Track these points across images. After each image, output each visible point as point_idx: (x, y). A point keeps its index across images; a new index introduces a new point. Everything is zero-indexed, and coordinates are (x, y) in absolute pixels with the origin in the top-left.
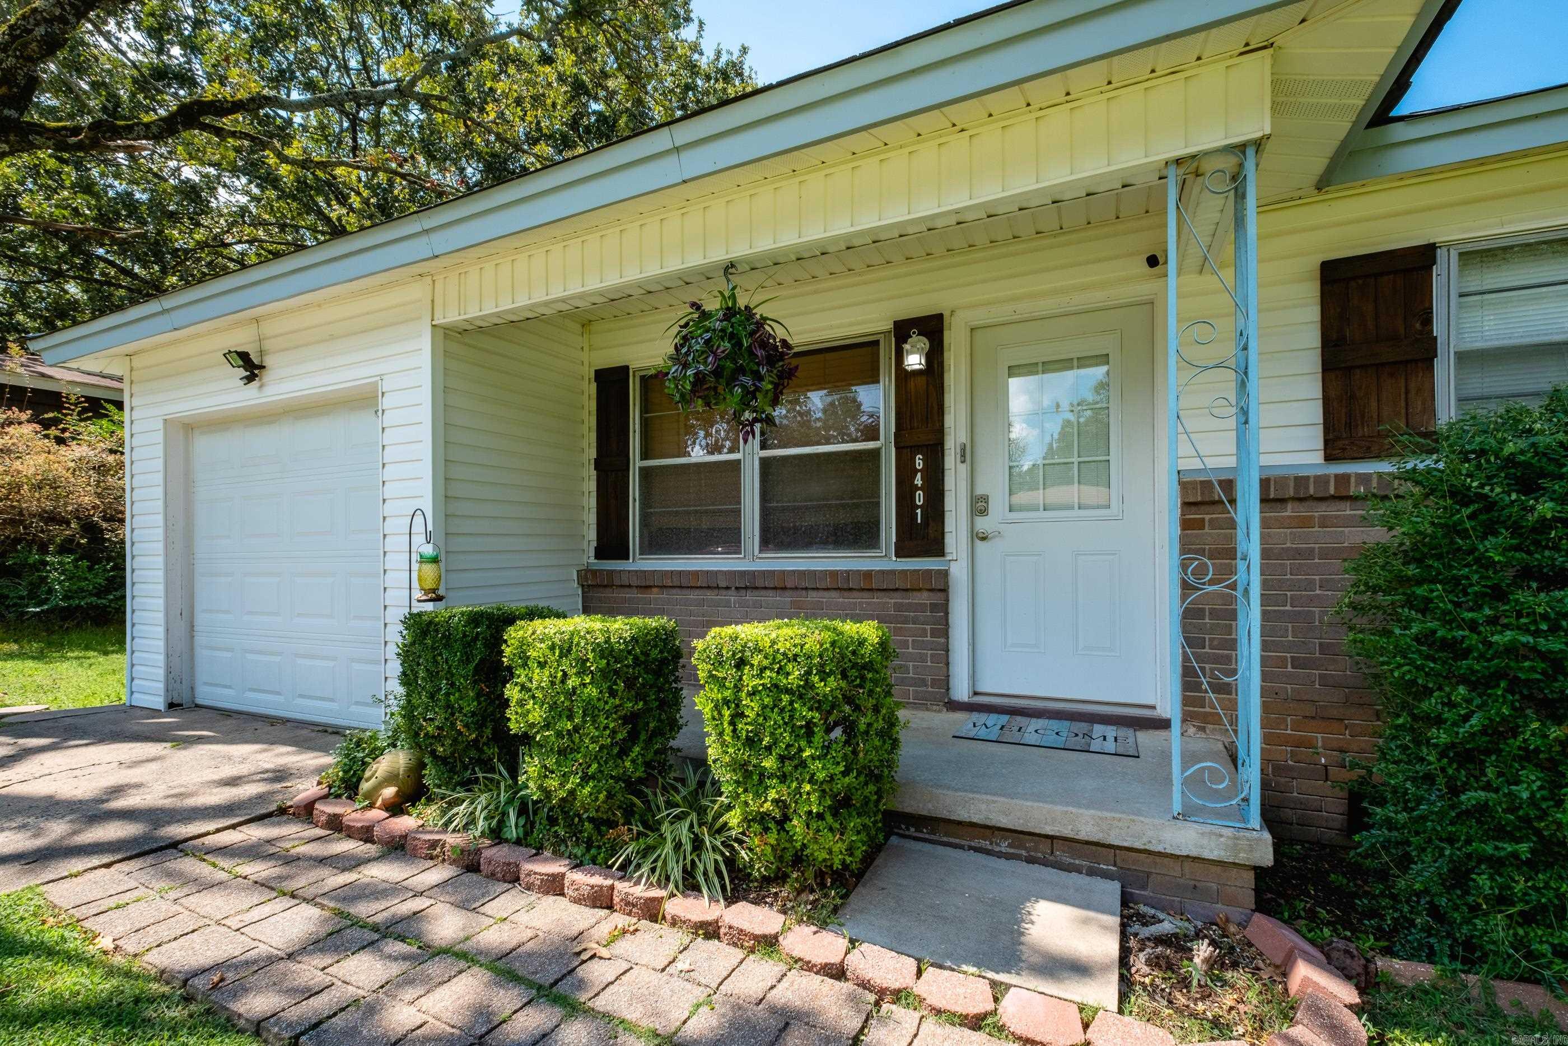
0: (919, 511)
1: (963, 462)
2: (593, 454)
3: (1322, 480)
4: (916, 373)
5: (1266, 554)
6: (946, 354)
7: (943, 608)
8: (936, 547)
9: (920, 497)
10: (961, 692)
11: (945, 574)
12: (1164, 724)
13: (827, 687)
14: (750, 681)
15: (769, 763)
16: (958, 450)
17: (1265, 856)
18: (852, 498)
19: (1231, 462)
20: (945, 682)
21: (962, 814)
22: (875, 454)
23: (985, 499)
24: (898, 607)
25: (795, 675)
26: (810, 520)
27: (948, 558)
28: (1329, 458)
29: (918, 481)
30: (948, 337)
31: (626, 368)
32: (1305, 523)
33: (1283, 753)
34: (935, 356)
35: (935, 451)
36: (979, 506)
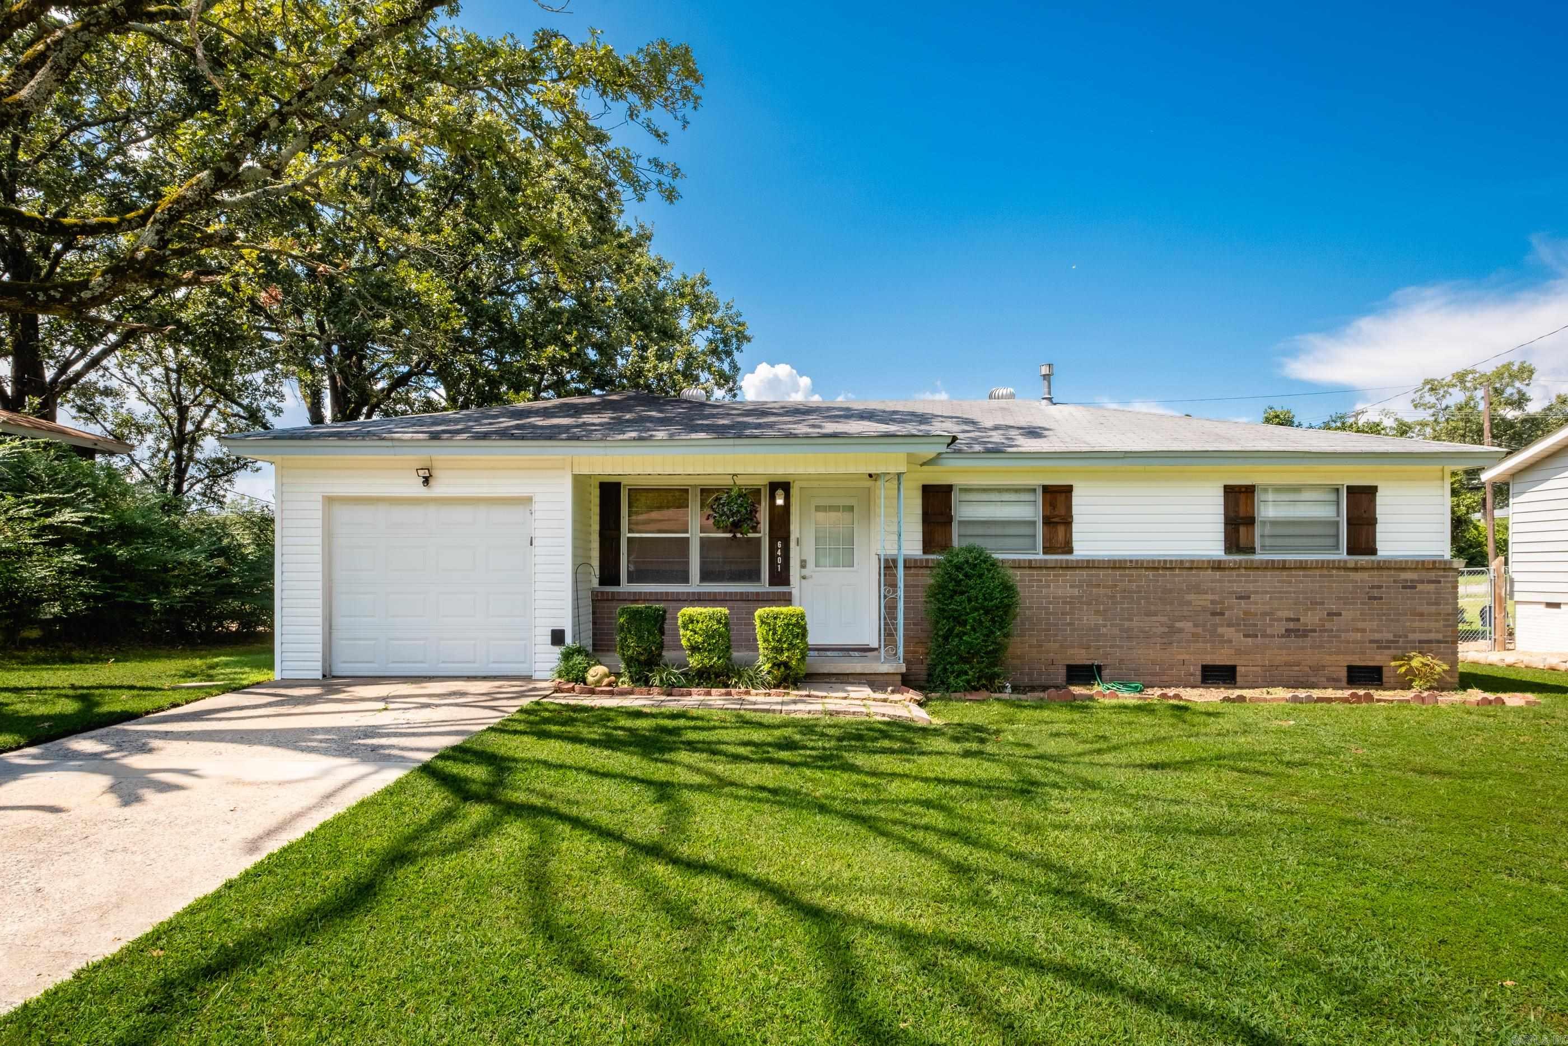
0: (779, 566)
3: (921, 560)
4: (779, 507)
5: (905, 586)
6: (791, 499)
8: (786, 582)
9: (779, 560)
11: (790, 591)
16: (796, 540)
17: (904, 670)
19: (895, 552)
21: (821, 671)
22: (760, 539)
23: (806, 561)
25: (794, 620)
26: (725, 567)
27: (791, 587)
28: (924, 553)
29: (779, 553)
30: (793, 491)
31: (619, 484)
32: (917, 575)
33: (909, 656)
34: (787, 498)
35: (786, 541)
36: (803, 564)
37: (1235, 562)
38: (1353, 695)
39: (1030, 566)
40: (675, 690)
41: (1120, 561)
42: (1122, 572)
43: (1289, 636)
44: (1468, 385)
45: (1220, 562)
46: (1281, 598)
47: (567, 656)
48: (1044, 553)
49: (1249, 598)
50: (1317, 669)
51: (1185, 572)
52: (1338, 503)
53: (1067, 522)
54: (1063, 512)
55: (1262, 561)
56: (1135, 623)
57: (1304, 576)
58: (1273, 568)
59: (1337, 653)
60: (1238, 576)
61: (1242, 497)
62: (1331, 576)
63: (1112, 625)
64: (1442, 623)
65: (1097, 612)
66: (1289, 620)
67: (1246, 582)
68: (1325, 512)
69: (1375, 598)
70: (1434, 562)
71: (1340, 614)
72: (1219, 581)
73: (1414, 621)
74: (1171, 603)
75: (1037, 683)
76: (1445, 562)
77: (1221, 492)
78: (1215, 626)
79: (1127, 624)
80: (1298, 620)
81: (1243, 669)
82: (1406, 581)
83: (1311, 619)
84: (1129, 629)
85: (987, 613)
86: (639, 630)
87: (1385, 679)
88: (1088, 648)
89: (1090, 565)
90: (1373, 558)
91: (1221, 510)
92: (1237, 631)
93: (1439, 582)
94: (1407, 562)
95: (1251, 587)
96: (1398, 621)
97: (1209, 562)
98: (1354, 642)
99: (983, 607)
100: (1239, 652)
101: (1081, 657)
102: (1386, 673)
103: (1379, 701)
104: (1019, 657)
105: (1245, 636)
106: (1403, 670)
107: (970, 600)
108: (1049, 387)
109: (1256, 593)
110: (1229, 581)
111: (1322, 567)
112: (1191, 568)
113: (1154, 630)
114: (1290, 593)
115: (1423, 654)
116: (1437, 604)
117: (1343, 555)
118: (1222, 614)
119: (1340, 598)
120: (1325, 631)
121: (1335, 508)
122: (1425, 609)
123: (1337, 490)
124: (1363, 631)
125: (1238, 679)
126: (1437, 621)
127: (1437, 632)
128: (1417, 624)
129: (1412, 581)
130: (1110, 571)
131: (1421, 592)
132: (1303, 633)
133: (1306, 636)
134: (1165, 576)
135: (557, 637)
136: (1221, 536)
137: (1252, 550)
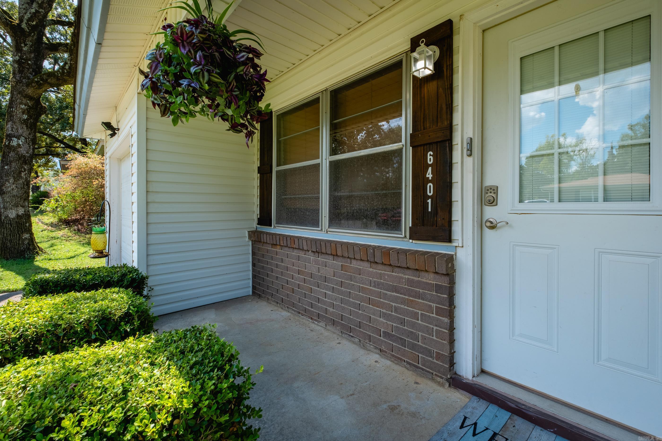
0: (429, 201)
1: (470, 155)
2: (257, 164)
4: (427, 79)
6: (455, 57)
8: (443, 233)
11: (452, 258)
16: (465, 145)
18: (382, 190)
22: (399, 152)
23: (495, 190)
24: (410, 282)
27: (454, 244)
29: (429, 175)
30: (457, 41)
31: (271, 112)
35: (444, 147)
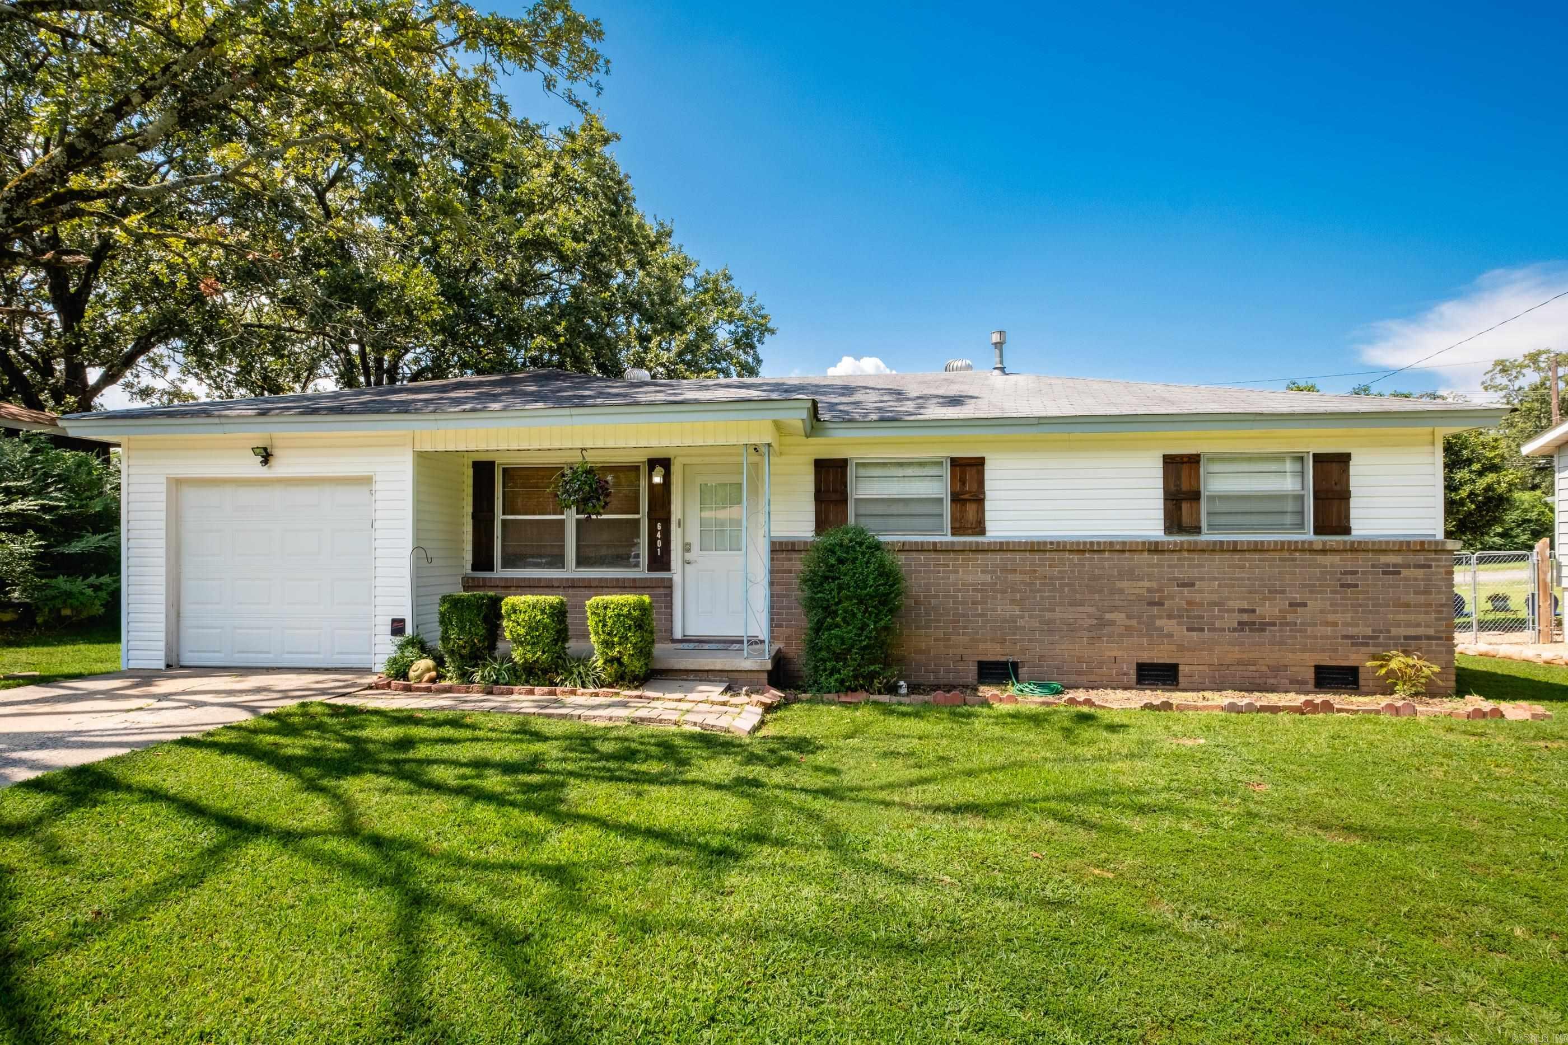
0: (659, 550)
1: (679, 527)
2: (470, 510)
4: (658, 485)
7: (670, 595)
9: (659, 543)
10: (678, 635)
11: (671, 579)
12: (762, 642)
13: (636, 614)
14: (609, 613)
15: (616, 639)
16: (677, 522)
20: (670, 630)
21: (677, 667)
22: (638, 521)
23: (689, 544)
26: (604, 552)
27: (672, 572)
28: (817, 534)
29: (659, 535)
30: (673, 469)
31: (492, 463)
35: (667, 522)
36: (687, 548)
37: (1175, 543)
38: (1307, 703)
39: (935, 548)
40: (496, 688)
41: (1039, 543)
42: (1042, 556)
43: (1242, 630)
44: (1543, 365)
45: (1157, 543)
46: (1233, 586)
47: (402, 647)
48: (953, 534)
49: (1193, 585)
50: (1277, 669)
51: (1116, 556)
52: (1303, 473)
53: (979, 500)
54: (975, 487)
55: (1208, 543)
56: (1059, 614)
57: (1260, 560)
58: (1222, 551)
59: (1303, 650)
60: (1179, 559)
61: (1185, 468)
62: (1294, 560)
63: (1030, 617)
64: (1433, 616)
65: (1013, 601)
66: (1242, 611)
67: (1189, 566)
68: (1288, 484)
69: (1349, 586)
70: (1422, 543)
71: (1305, 605)
72: (1157, 566)
73: (1399, 613)
74: (1101, 592)
75: (942, 682)
76: (1437, 543)
77: (1160, 463)
78: (1153, 617)
79: (1048, 615)
80: (1254, 611)
81: (1187, 668)
82: (1388, 565)
83: (1268, 610)
84: (1050, 622)
85: (861, 602)
86: (461, 620)
87: (1361, 682)
88: (1003, 642)
89: (1003, 547)
90: (1346, 538)
91: (1160, 483)
92: (1179, 624)
93: (1430, 567)
94: (1387, 543)
95: (1195, 573)
96: (1377, 612)
97: (1144, 543)
98: (1327, 638)
99: (857, 597)
100: (1181, 648)
101: (994, 653)
102: (1362, 675)
103: (1339, 711)
104: (920, 652)
105: (1189, 630)
106: (1383, 671)
107: (840, 588)
108: (1001, 356)
109: (1202, 579)
110: (1169, 566)
111: (1282, 550)
112: (1123, 551)
113: (1080, 622)
114: (1243, 579)
115: (1407, 653)
116: (1427, 592)
117: (1308, 535)
118: (1160, 604)
119: (1304, 586)
120: (1287, 624)
121: (1299, 480)
122: (1411, 598)
123: (1302, 459)
124: (1335, 624)
125: (1181, 679)
126: (1426, 613)
127: (1427, 626)
128: (1401, 617)
129: (1395, 565)
130: (1028, 555)
131: (1406, 579)
132: (1261, 627)
133: (1263, 630)
134: (1092, 559)
135: (397, 627)
136: (1160, 514)
137: (1197, 530)
